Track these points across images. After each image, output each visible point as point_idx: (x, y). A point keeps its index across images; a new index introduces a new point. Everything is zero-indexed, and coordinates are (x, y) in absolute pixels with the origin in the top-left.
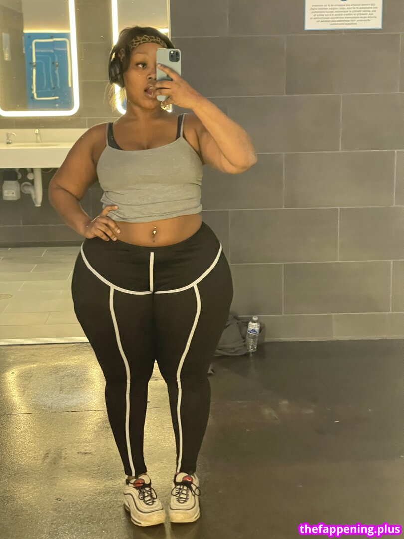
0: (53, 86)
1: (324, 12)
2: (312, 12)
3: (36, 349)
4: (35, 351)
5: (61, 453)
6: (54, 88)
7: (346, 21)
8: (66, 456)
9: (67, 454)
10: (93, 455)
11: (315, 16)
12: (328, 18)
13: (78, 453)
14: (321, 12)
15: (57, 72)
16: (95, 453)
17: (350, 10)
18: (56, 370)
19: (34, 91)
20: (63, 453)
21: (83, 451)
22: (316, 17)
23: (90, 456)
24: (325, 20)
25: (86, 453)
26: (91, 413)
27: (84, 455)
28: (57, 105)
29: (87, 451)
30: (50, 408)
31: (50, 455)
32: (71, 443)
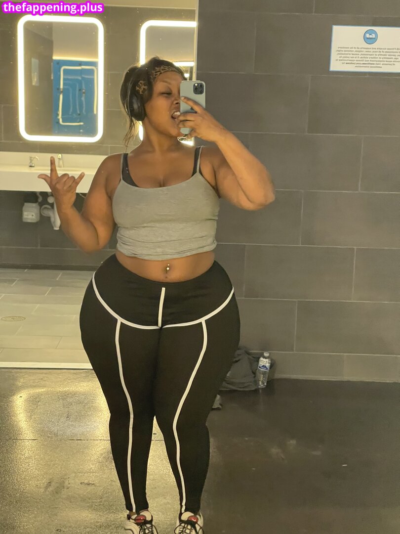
0: (78, 112)
1: (350, 54)
2: (338, 54)
3: (46, 374)
4: (44, 375)
5: (64, 482)
6: (79, 114)
7: (371, 64)
8: (69, 486)
9: (69, 484)
10: (95, 486)
11: (340, 57)
12: (354, 60)
13: (81, 483)
14: (347, 54)
15: (83, 99)
16: (98, 485)
17: (376, 53)
18: (65, 396)
19: (60, 117)
20: (67, 483)
21: (86, 481)
22: (341, 59)
23: (93, 487)
24: (350, 62)
25: (89, 484)
26: (96, 442)
27: (86, 486)
28: (81, 131)
29: (90, 482)
30: (56, 435)
31: (53, 484)
32: (75, 473)
